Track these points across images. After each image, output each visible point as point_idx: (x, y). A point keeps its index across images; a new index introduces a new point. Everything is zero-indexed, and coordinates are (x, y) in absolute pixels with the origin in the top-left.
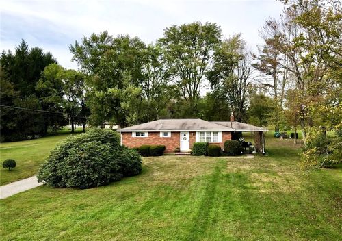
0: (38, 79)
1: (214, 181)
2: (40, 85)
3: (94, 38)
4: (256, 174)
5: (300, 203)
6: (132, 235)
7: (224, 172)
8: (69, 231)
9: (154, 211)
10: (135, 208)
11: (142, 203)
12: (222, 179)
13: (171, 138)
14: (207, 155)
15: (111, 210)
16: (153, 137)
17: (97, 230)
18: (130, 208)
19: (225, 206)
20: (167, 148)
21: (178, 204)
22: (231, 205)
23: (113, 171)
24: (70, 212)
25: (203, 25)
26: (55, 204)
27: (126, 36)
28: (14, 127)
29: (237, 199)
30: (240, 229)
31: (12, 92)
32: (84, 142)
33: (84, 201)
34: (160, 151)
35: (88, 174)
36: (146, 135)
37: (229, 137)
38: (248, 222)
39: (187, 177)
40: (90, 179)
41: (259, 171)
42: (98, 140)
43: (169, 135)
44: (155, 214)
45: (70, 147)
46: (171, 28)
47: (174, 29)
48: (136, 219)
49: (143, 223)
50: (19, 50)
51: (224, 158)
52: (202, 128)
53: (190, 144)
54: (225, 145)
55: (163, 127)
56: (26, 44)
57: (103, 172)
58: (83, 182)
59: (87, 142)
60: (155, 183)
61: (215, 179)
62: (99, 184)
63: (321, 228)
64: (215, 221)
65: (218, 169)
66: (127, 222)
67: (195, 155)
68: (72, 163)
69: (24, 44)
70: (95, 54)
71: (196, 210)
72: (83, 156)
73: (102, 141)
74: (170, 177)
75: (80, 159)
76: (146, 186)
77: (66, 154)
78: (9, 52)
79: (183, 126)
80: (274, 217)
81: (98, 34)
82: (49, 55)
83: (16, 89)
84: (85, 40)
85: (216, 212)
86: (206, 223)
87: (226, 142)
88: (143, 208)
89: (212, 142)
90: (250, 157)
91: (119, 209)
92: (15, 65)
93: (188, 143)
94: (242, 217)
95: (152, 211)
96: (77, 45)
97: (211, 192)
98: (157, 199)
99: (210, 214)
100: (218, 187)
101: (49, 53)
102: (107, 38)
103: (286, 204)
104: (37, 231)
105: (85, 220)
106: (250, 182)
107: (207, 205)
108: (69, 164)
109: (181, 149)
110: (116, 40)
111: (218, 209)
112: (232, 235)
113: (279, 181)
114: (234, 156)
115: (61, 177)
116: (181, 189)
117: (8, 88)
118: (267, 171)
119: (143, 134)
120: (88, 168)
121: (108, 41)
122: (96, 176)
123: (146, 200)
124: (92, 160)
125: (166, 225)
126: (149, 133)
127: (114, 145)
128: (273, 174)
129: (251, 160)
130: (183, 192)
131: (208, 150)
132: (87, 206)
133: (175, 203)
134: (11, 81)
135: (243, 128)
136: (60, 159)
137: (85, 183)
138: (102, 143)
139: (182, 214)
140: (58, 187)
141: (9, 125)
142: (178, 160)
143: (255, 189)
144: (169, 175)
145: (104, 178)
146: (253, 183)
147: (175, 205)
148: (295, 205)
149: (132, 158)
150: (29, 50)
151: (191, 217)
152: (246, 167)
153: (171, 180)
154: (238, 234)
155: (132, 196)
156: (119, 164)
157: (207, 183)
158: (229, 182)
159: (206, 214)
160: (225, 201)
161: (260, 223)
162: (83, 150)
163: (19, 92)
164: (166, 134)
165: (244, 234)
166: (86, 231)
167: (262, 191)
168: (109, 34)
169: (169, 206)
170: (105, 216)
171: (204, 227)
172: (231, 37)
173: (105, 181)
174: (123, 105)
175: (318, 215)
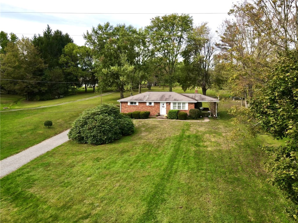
0: (61, 55)
1: (180, 141)
2: (63, 59)
3: (100, 28)
4: (208, 135)
5: (230, 158)
6: (128, 182)
7: (187, 134)
8: (92, 178)
9: (141, 164)
10: (130, 161)
11: (133, 158)
12: (185, 139)
13: (154, 106)
14: (178, 119)
15: (116, 163)
16: (142, 105)
17: (108, 177)
18: (127, 161)
19: (184, 161)
20: (151, 113)
21: (156, 158)
22: (188, 160)
23: (116, 133)
24: (91, 163)
25: (180, 15)
26: (81, 157)
27: (123, 24)
28: (46, 91)
29: (192, 155)
30: (190, 178)
31: (43, 66)
32: (97, 114)
33: (99, 154)
34: (147, 116)
35: (100, 136)
36: (137, 104)
37: (193, 107)
38: (196, 173)
39: (163, 137)
40: (101, 139)
41: (210, 132)
42: (106, 113)
43: (153, 104)
44: (142, 166)
45: (88, 119)
46: (156, 18)
47: (158, 19)
48: (130, 170)
49: (134, 173)
50: (45, 32)
51: (189, 121)
52: (175, 100)
53: (167, 111)
54: (190, 112)
55: (148, 98)
56: (51, 29)
57: (110, 135)
58: (97, 141)
59: (99, 115)
60: (143, 141)
61: (181, 139)
62: (107, 142)
63: (238, 177)
64: (176, 172)
65: (184, 131)
66: (125, 172)
67: (169, 119)
68: (90, 129)
69: (49, 28)
70: (100, 39)
71: (166, 163)
72: (97, 124)
73: (108, 113)
74: (152, 137)
75: (95, 127)
76: (136, 144)
77: (86, 123)
78: (39, 35)
79: (162, 98)
80: (212, 169)
81: (103, 24)
82: (67, 36)
83: (45, 63)
84: (94, 30)
85: (178, 165)
86: (171, 173)
87: (191, 110)
88: (134, 161)
89: (181, 109)
90: (207, 120)
91: (120, 162)
92: (44, 45)
93: (165, 110)
94: (193, 169)
95: (140, 164)
96: (88, 33)
97: (177, 150)
98: (143, 154)
99: (174, 166)
100: (181, 145)
101: (67, 34)
102: (109, 27)
103: (221, 159)
104: (74, 177)
105: (100, 170)
106: (203, 141)
107: (173, 160)
108: (88, 130)
109: (161, 114)
110: (115, 29)
111: (179, 163)
112: (184, 182)
113: (221, 140)
114: (196, 119)
115: (83, 137)
116: (158, 147)
117: (41, 63)
118: (216, 133)
119: (135, 103)
120: (100, 132)
121: (110, 29)
122: (106, 137)
123: (137, 155)
124: (102, 127)
125: (147, 174)
126: (139, 102)
127: (116, 116)
128: (219, 135)
129: (207, 123)
130: (159, 149)
131: (178, 115)
132: (101, 159)
133: (154, 158)
134: (41, 58)
135: (203, 99)
136: (82, 126)
137: (98, 142)
138: (109, 115)
139: (157, 166)
140: (82, 143)
141: (42, 89)
142: (157, 123)
143: (205, 147)
144: (151, 135)
145: (110, 138)
146: (205, 142)
147: (153, 159)
148: (228, 159)
149: (128, 125)
150: (53, 32)
151: (162, 169)
152: (202, 129)
153: (153, 139)
154: (188, 181)
155: (128, 151)
156: (120, 129)
157: (175, 142)
158: (189, 141)
159: (172, 167)
160: (184, 157)
161: (202, 173)
162: (96, 120)
163: (47, 65)
164: (150, 103)
165: (191, 182)
166: (102, 178)
167: (209, 149)
168: (111, 24)
169: (150, 160)
170: (112, 167)
171: (169, 176)
172: (200, 25)
173: (111, 140)
174: (121, 78)
175: (239, 167)
